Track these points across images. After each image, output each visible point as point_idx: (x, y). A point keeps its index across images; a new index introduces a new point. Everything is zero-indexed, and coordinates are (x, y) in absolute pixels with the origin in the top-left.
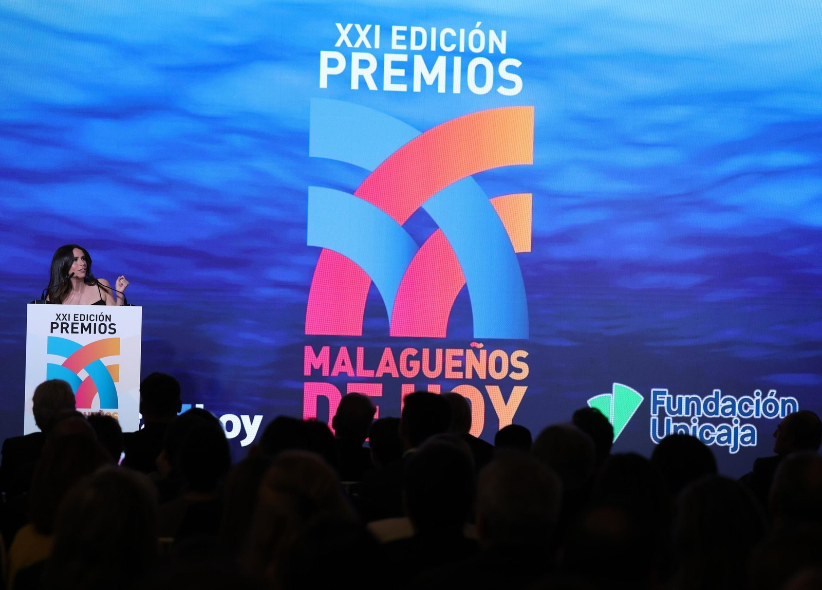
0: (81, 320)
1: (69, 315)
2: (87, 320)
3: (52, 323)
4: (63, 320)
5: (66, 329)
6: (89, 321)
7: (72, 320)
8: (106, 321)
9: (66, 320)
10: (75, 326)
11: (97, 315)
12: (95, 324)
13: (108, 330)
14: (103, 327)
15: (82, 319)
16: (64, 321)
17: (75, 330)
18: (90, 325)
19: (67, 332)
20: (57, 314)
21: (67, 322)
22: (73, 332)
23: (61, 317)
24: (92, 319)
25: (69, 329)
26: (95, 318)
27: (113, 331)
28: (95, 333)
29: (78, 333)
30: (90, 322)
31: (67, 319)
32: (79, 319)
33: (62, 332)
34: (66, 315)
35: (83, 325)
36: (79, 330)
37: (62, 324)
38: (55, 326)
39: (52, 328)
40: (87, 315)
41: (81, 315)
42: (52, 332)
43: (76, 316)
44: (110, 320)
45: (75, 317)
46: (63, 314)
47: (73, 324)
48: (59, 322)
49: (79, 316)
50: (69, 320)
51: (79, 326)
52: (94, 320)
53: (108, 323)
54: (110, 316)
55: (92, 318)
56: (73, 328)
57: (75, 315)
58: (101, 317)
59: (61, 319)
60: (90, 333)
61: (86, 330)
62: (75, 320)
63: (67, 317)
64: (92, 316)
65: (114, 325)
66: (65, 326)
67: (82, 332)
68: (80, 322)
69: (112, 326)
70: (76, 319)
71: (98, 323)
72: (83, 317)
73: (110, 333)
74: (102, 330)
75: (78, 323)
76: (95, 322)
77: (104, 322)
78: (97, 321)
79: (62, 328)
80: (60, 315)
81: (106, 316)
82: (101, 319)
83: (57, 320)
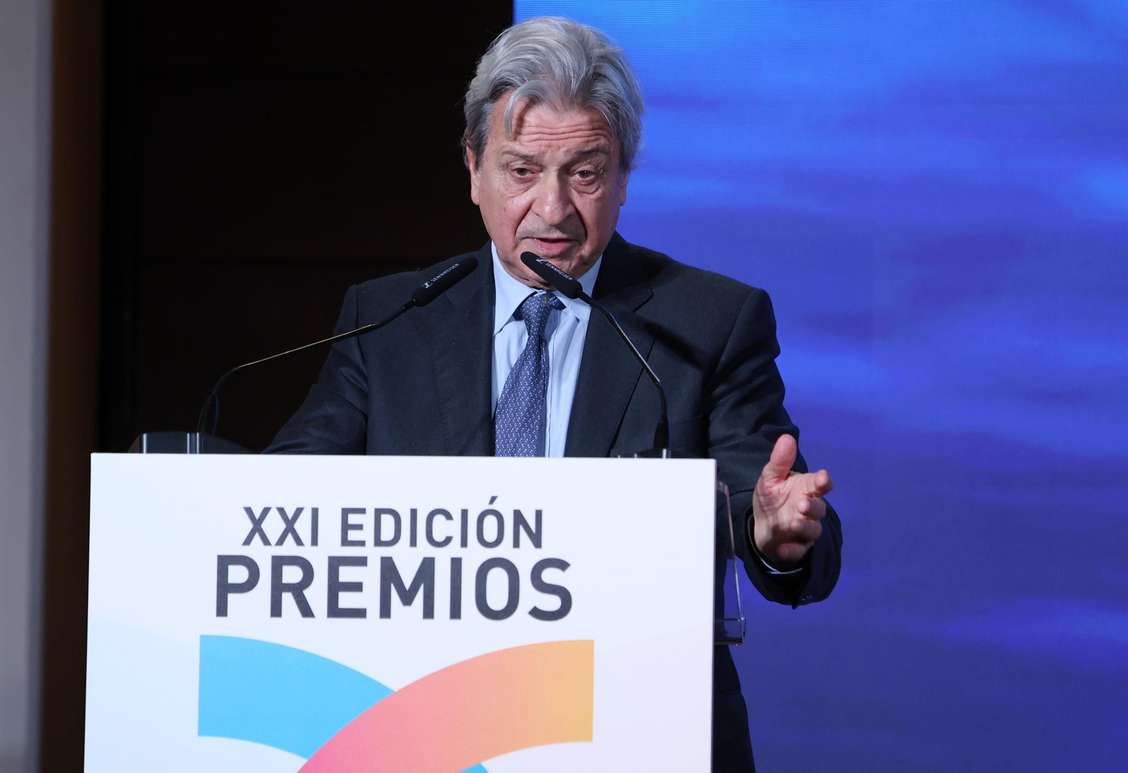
0: (378, 542)
1: (315, 512)
2: (413, 543)
3: (224, 562)
4: (281, 541)
5: (298, 590)
6: (425, 550)
7: (331, 544)
8: (516, 544)
9: (299, 542)
10: (346, 574)
11: (465, 514)
12: (456, 564)
13: (530, 597)
14: (498, 582)
15: (387, 534)
16: (289, 548)
17: (347, 600)
18: (426, 570)
19: (306, 611)
20: (249, 511)
21: (306, 552)
22: (334, 611)
23: (273, 526)
24: (439, 537)
25: (317, 594)
26: (453, 529)
27: (552, 603)
28: (456, 612)
29: (360, 613)
30: (431, 551)
31: (306, 535)
32: (367, 534)
33: (276, 611)
34: (299, 512)
35: (389, 571)
36: (369, 598)
37: (279, 563)
38: (238, 574)
39: (225, 588)
40: (414, 514)
41: (379, 513)
42: (222, 610)
43: (353, 519)
44: (537, 541)
45: (346, 527)
46: (282, 511)
47: (335, 564)
48: (262, 556)
49: (368, 520)
50: (315, 541)
51: (370, 576)
52: (448, 540)
53: (525, 557)
54: (539, 514)
55: (441, 528)
56: (335, 587)
57: (346, 512)
58: (491, 524)
59: (273, 537)
60: (429, 612)
61: (407, 598)
62: (345, 542)
63: (303, 527)
64: (439, 520)
65: (563, 565)
66: (292, 575)
67: (385, 612)
68: (375, 555)
69: (550, 576)
70: (353, 535)
71: (474, 557)
72: (388, 521)
73: (536, 613)
74: (497, 597)
75: (362, 561)
76: (454, 549)
77: (505, 550)
78: (464, 543)
79: (278, 588)
80: (266, 511)
81: (519, 518)
82: (490, 535)
83: (248, 541)
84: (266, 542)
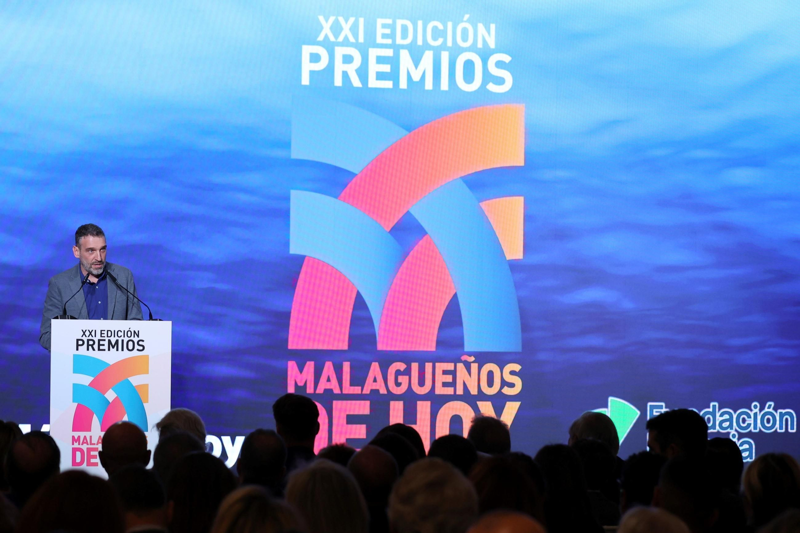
0: (108, 336)
1: (95, 331)
2: (114, 337)
3: (78, 340)
4: (89, 336)
5: (92, 346)
6: (116, 338)
7: (98, 337)
8: (134, 337)
9: (92, 336)
10: (101, 343)
11: (124, 331)
12: (123, 341)
13: (137, 347)
14: (131, 344)
15: (109, 335)
16: (90, 338)
17: (101, 347)
18: (117, 341)
19: (94, 350)
20: (82, 330)
21: (94, 338)
22: (99, 350)
23: (87, 333)
24: (119, 335)
25: (96, 346)
26: (122, 334)
27: (141, 348)
28: (123, 350)
29: (104, 350)
30: (118, 338)
31: (93, 335)
32: (106, 335)
33: (88, 349)
34: (92, 331)
35: (110, 342)
36: (106, 347)
37: (88, 340)
38: (80, 342)
39: (78, 345)
40: (114, 331)
41: (108, 331)
42: (77, 349)
43: (103, 332)
44: (138, 336)
45: (101, 334)
46: (89, 331)
47: (99, 340)
48: (85, 339)
49: (106, 332)
50: (95, 336)
51: (106, 343)
52: (121, 336)
53: (136, 339)
54: (138, 331)
56: (99, 345)
57: (101, 331)
58: (129, 333)
59: (87, 336)
60: (117, 350)
61: (113, 347)
62: (101, 336)
63: (93, 334)
64: (119, 332)
65: (143, 341)
66: (91, 343)
67: (109, 350)
68: (107, 339)
69: (141, 343)
70: (103, 335)
71: (126, 339)
72: (109, 333)
73: (138, 350)
74: (130, 347)
75: (105, 340)
76: (122, 338)
77: (132, 338)
78: (124, 337)
79: (88, 345)
80: (86, 331)
81: (135, 332)
82: (129, 335)
83: (82, 336)
84: (86, 336)
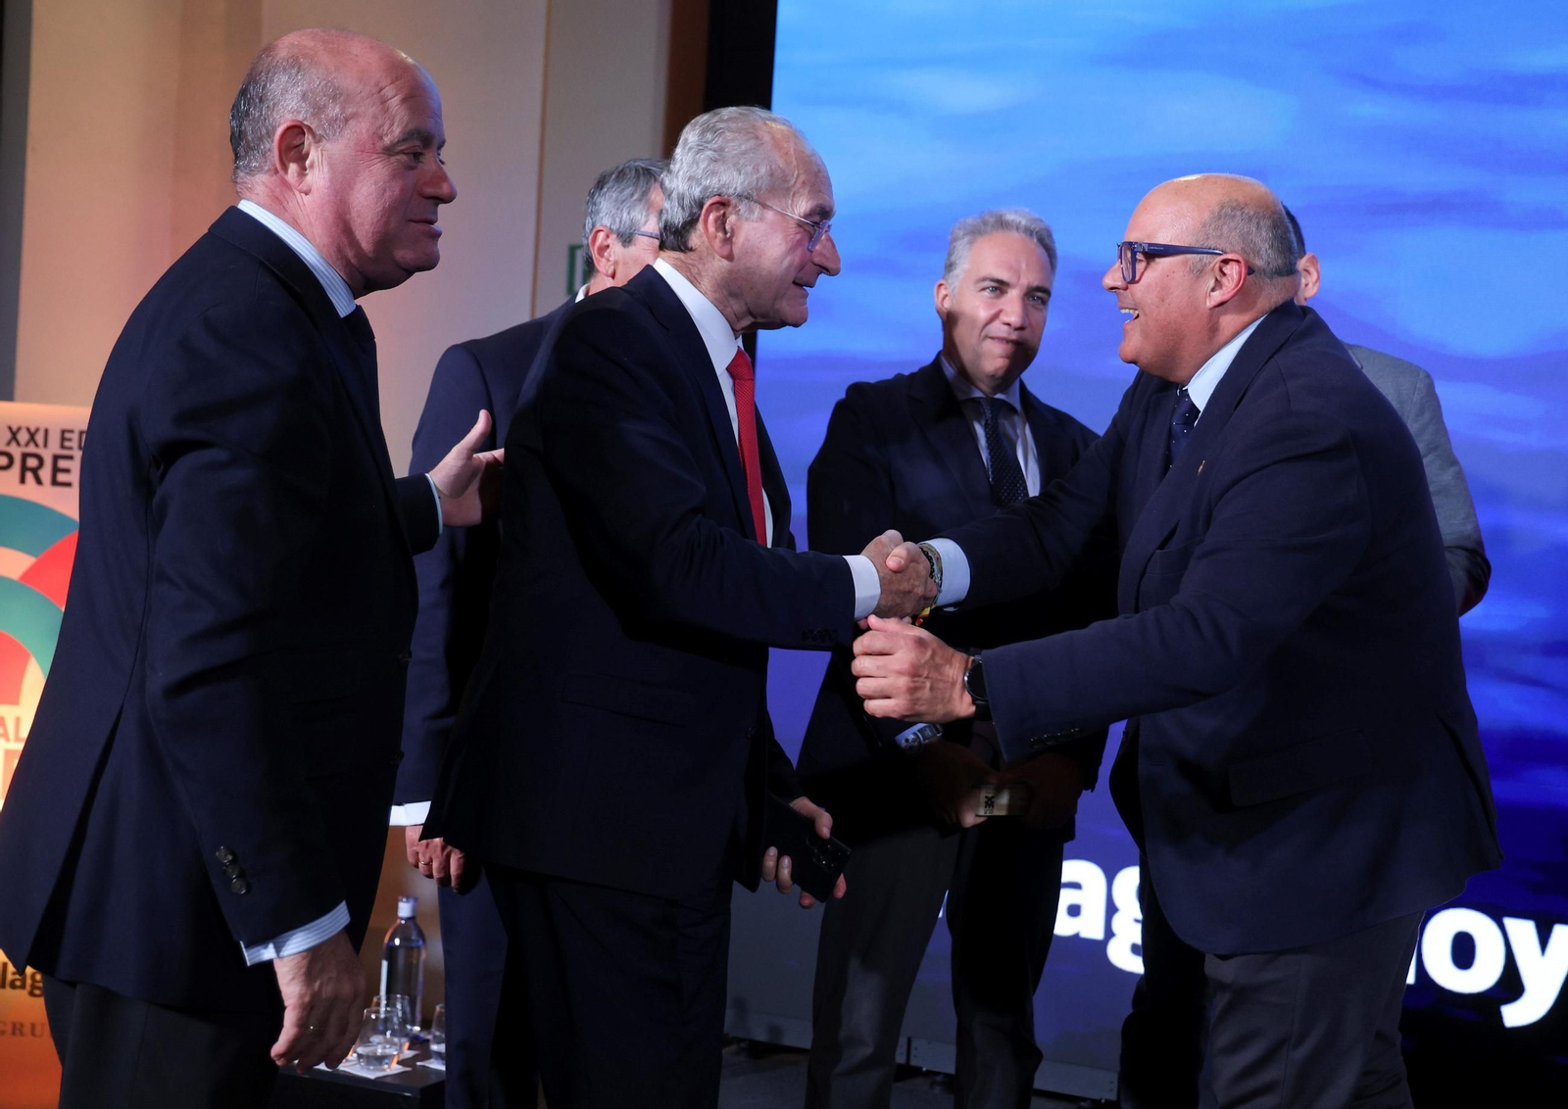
1: (46, 431)
4: (27, 445)
5: (35, 471)
7: (54, 447)
9: (37, 445)
10: (62, 464)
16: (31, 449)
17: (61, 477)
19: (39, 481)
20: (10, 428)
21: (41, 451)
22: (55, 482)
23: (23, 437)
25: (45, 473)
29: (69, 485)
31: (41, 442)
33: (23, 480)
34: (37, 430)
37: (25, 456)
43: (67, 435)
45: (63, 439)
46: (28, 430)
47: (56, 458)
48: (16, 452)
50: (46, 445)
56: (56, 470)
57: (63, 432)
59: (23, 442)
62: (63, 447)
63: (39, 438)
66: (32, 462)
70: (67, 444)
75: (71, 458)
79: (24, 469)
80: (19, 429)
83: (9, 443)
84: (18, 444)
